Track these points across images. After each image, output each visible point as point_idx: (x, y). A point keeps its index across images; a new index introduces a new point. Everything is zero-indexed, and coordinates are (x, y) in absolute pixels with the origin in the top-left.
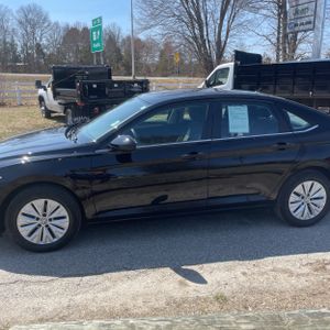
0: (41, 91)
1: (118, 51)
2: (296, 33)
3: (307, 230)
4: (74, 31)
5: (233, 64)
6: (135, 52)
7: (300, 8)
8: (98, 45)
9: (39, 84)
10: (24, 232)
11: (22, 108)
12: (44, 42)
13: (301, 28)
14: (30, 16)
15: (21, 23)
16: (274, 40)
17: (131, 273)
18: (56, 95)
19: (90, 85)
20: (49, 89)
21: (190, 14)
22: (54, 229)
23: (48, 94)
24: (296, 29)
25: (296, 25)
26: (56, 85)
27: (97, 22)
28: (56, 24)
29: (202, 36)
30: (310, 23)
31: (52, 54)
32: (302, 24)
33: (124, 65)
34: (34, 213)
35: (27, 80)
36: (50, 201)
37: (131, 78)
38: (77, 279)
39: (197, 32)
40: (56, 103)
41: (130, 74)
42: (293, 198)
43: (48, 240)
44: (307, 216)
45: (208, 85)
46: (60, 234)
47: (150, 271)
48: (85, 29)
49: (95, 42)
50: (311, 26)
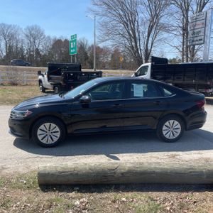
0: (40, 77)
1: (86, 54)
2: (194, 46)
3: (172, 144)
4: (59, 41)
5: (150, 64)
6: (96, 54)
7: (195, 31)
8: (74, 50)
9: (40, 73)
10: (40, 138)
11: (28, 87)
12: (41, 47)
13: (197, 43)
14: (33, 32)
15: (27, 36)
16: (181, 49)
17: (87, 156)
18: (49, 79)
19: (69, 74)
20: (46, 76)
21: (129, 33)
22: (53, 137)
23: (45, 79)
24: (194, 43)
25: (193, 41)
26: (49, 74)
27: (74, 37)
28: (49, 37)
29: (136, 46)
30: (201, 40)
31: (45, 55)
32: (197, 40)
33: (89, 63)
34: (45, 129)
35: (30, 70)
36: (52, 124)
37: (93, 70)
38: (63, 157)
39: (133, 44)
40: (49, 84)
41: (92, 68)
42: (164, 128)
43: (50, 142)
44: (172, 137)
45: (136, 75)
46: (56, 139)
47: (96, 156)
48: (66, 40)
49: (72, 49)
50: (202, 42)
